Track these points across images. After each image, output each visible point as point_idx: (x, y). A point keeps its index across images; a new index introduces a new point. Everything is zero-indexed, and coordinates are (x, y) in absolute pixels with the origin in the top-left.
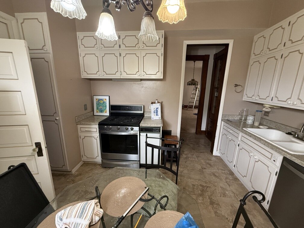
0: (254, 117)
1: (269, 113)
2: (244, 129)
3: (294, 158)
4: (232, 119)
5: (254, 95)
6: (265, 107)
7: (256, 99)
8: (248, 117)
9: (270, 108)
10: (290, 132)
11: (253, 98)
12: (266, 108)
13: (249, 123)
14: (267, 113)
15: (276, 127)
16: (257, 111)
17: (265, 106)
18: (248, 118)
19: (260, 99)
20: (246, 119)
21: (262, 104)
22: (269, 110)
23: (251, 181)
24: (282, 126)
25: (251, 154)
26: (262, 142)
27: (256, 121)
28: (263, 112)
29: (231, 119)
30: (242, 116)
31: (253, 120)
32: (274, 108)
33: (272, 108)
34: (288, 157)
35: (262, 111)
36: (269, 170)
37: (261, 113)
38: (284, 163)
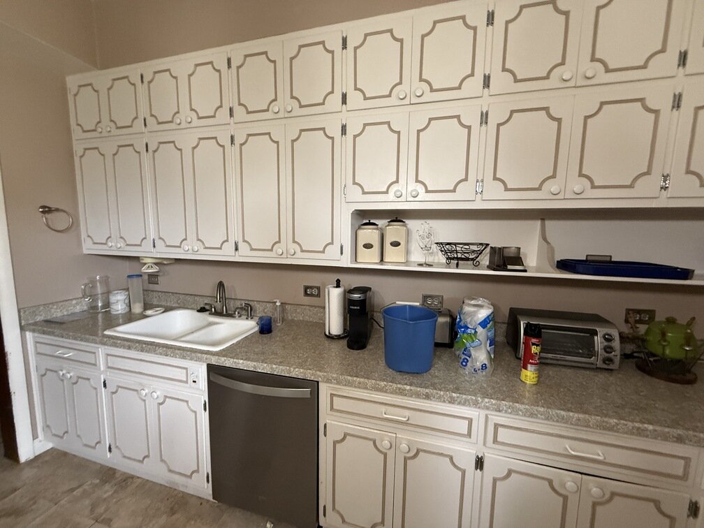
0: (127, 293)
1: (158, 276)
2: (107, 333)
3: (223, 359)
4: (65, 313)
5: (110, 237)
6: (145, 264)
7: (119, 246)
8: (111, 297)
9: (156, 264)
10: (202, 306)
11: (110, 244)
12: (147, 266)
13: (120, 312)
14: (153, 278)
15: (179, 304)
16: (129, 276)
17: (144, 262)
18: (113, 299)
19: (128, 247)
20: (107, 304)
21: (137, 258)
22: (155, 269)
23: (162, 460)
24: (188, 298)
25: (144, 393)
26: (160, 350)
27: (135, 302)
28: (146, 277)
29: (59, 314)
30: (94, 297)
31: (127, 301)
32: (165, 264)
33: (160, 263)
34: (214, 361)
35: (141, 276)
36: (192, 408)
37: (140, 279)
38: (211, 379)
